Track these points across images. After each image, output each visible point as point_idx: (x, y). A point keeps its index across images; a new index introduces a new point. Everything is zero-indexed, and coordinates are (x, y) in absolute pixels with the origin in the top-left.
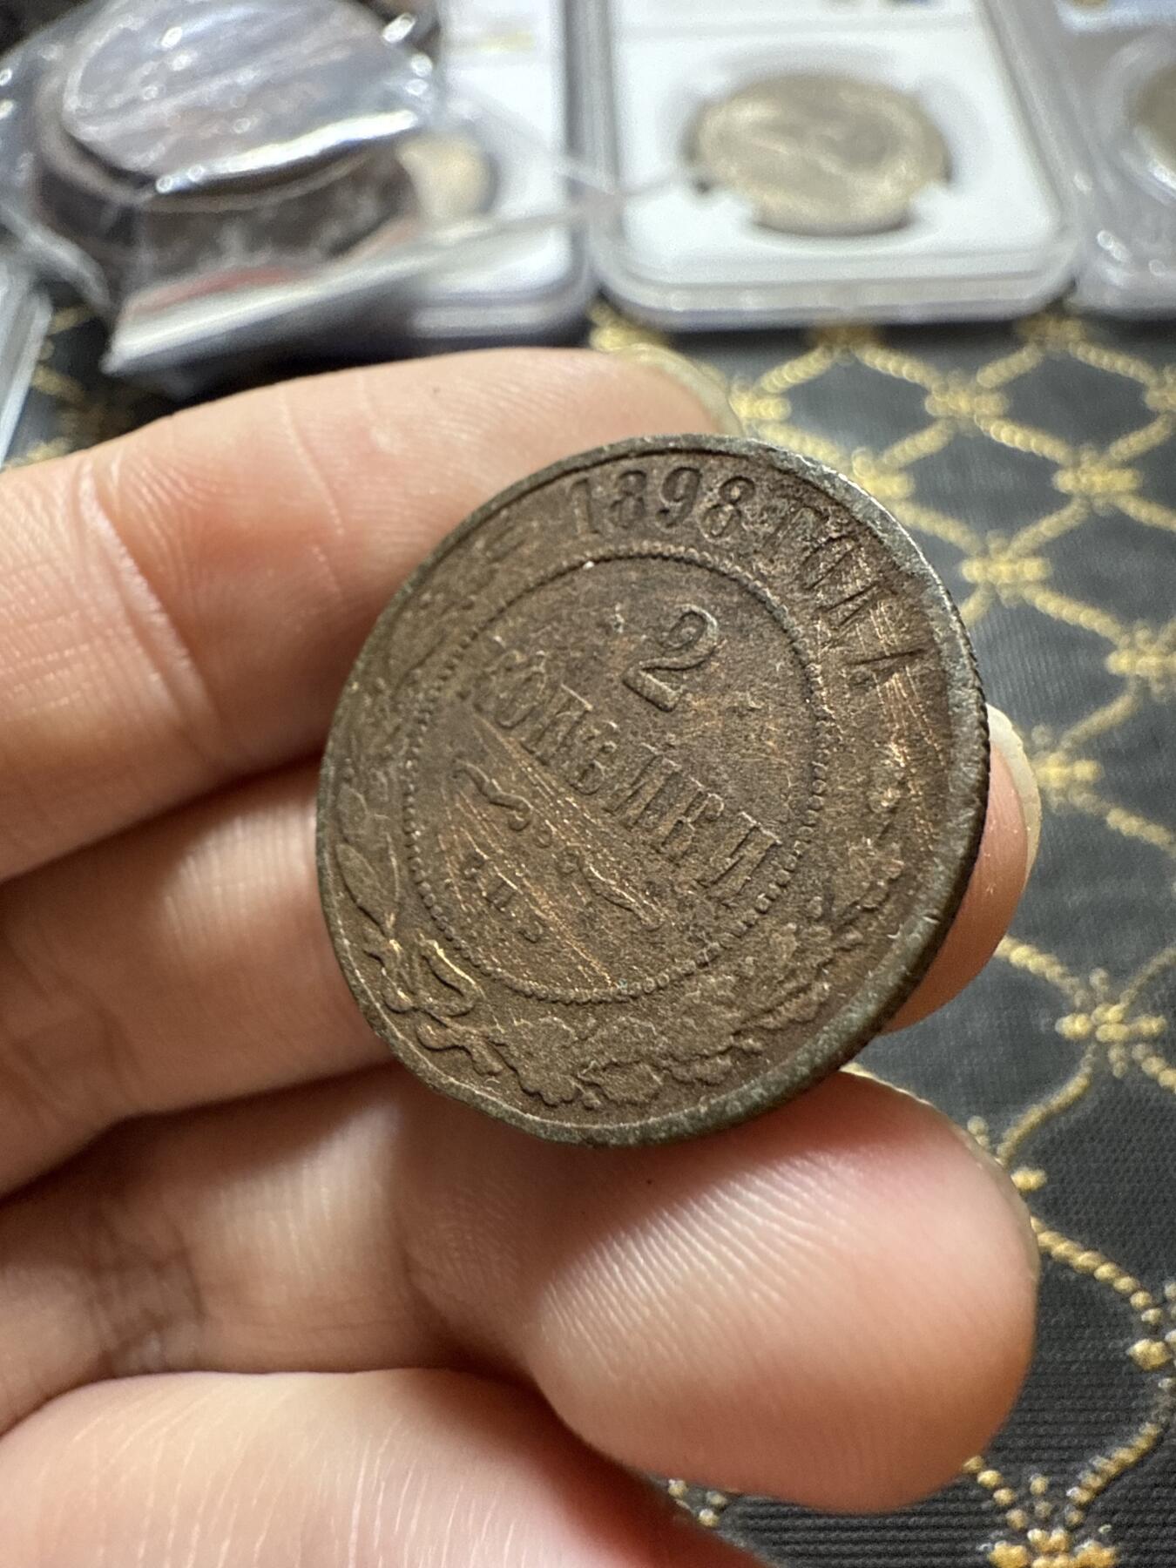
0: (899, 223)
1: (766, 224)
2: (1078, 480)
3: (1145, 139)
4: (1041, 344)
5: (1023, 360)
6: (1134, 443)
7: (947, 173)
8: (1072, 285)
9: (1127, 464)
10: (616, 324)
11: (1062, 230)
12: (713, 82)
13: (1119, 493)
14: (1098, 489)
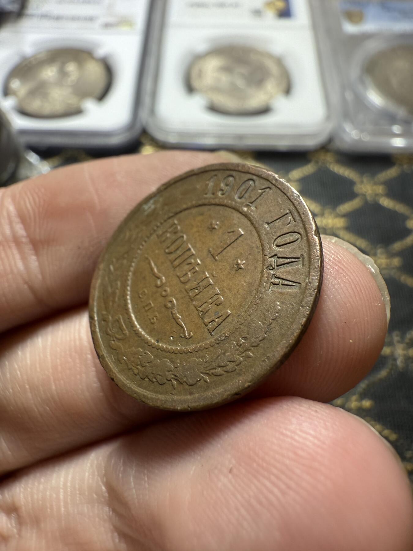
0: (265, 110)
1: (213, 109)
2: (322, 221)
3: (368, 80)
4: (317, 162)
5: (308, 169)
6: (346, 207)
7: (288, 90)
8: (330, 140)
9: (344, 216)
10: (151, 145)
11: (328, 118)
12: (202, 47)
13: (338, 229)
14: (330, 226)
